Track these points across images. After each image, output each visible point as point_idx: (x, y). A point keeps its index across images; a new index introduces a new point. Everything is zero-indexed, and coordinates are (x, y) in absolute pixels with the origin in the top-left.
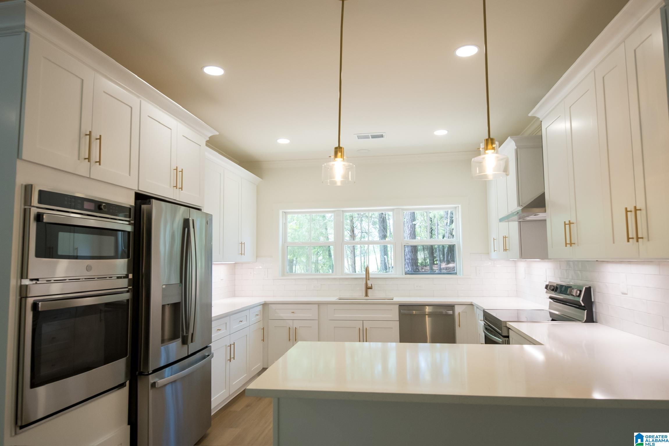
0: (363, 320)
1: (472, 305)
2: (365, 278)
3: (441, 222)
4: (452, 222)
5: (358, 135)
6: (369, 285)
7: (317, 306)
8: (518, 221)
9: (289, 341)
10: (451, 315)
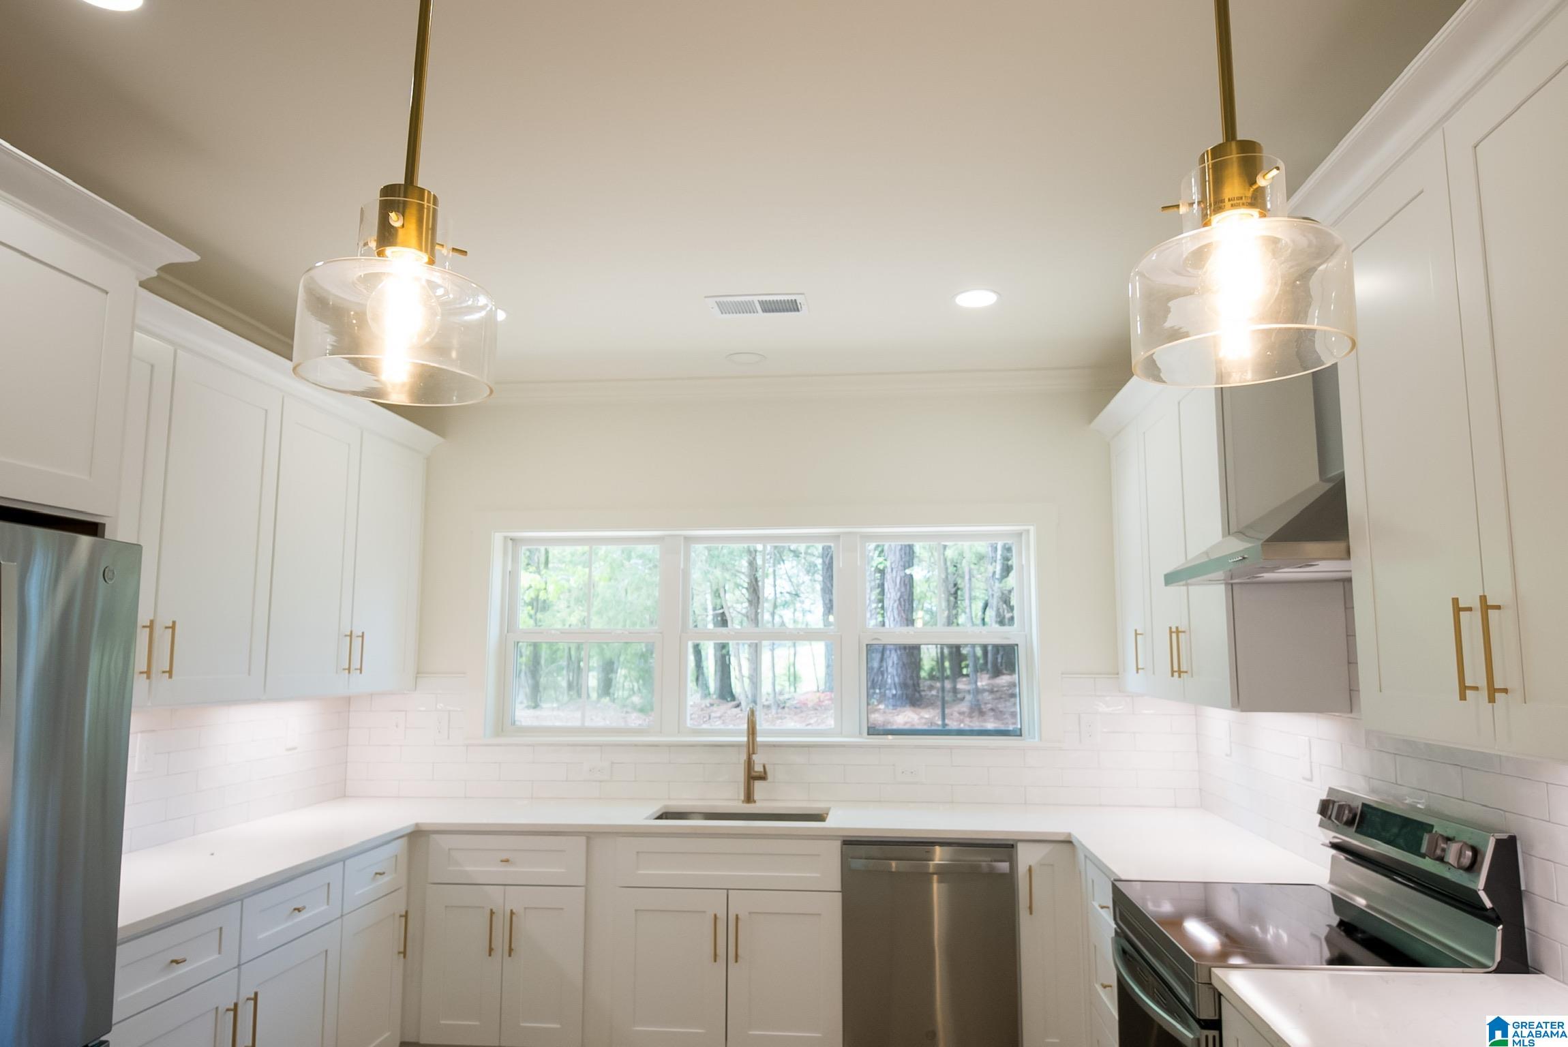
0: (728, 889)
1: (1068, 842)
2: (745, 743)
3: (978, 570)
4: (1007, 570)
5: (718, 299)
6: (758, 768)
7: (582, 840)
8: (1226, 584)
9: (490, 955)
10: (1003, 875)
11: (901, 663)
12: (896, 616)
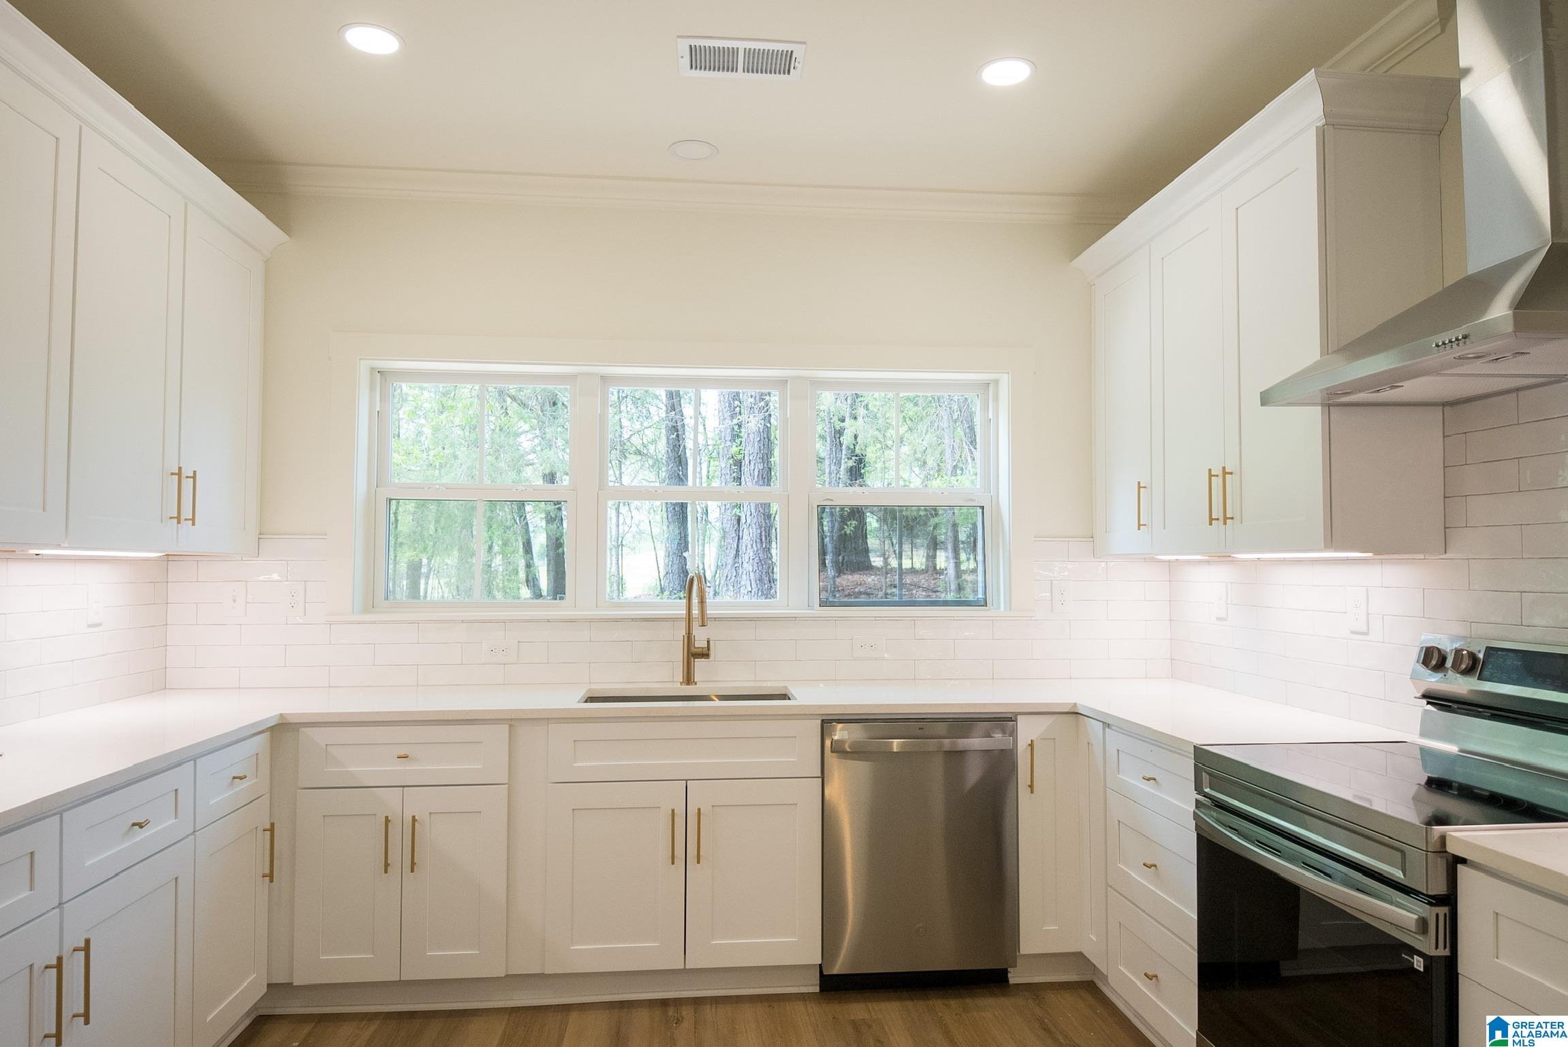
0: (686, 780)
1: (1076, 713)
2: (684, 618)
5: (694, 42)
6: (700, 643)
7: (503, 729)
8: (1323, 405)
9: (386, 871)
11: (757, 560)
12: (753, 511)
